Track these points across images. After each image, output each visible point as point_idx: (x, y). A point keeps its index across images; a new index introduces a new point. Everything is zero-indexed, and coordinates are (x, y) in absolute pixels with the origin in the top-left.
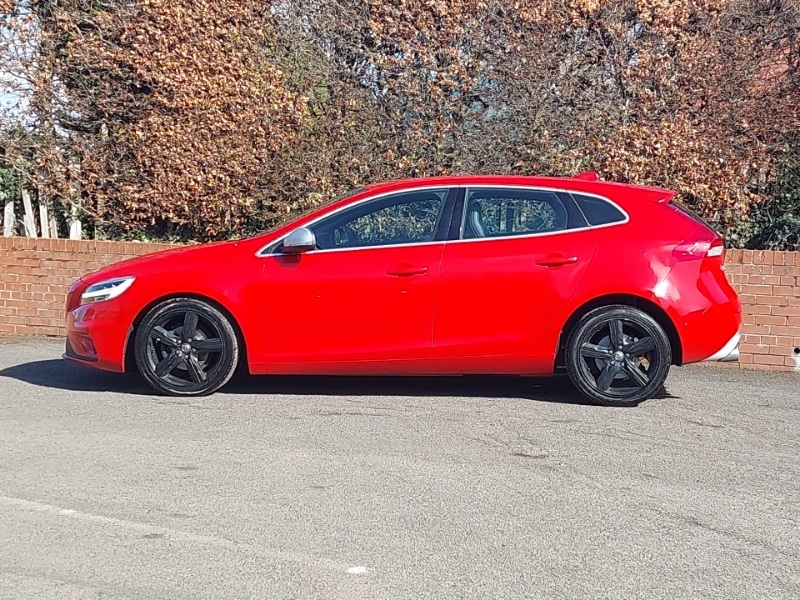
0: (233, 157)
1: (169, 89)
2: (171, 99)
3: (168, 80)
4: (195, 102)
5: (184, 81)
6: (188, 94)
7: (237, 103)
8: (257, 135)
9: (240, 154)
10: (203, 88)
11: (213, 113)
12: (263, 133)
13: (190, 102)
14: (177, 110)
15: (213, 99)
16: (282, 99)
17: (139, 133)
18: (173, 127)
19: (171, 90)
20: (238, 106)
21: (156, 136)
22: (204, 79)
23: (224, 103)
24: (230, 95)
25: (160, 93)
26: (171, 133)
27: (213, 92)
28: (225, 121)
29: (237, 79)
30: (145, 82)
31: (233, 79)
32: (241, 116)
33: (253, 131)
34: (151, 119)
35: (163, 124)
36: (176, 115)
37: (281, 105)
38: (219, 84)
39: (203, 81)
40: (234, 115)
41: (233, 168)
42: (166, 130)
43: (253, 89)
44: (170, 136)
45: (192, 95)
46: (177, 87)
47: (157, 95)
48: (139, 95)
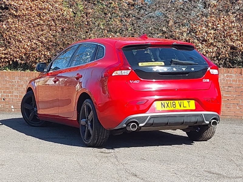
0: (42, 35)
1: (16, 8)
2: (16, 11)
3: (15, 4)
4: (26, 13)
5: (22, 4)
6: (23, 9)
7: (43, 12)
8: (51, 26)
9: (45, 33)
10: (29, 7)
11: (33, 17)
12: (54, 24)
13: (24, 13)
14: (19, 16)
15: (33, 11)
16: (61, 10)
17: (4, 26)
18: (17, 23)
19: (17, 8)
20: (44, 14)
21: (11, 27)
22: (30, 3)
23: (38, 13)
24: (40, 9)
25: (12, 9)
26: (17, 26)
27: (33, 8)
28: (38, 20)
29: (43, 3)
30: (6, 5)
31: (42, 3)
32: (45, 18)
33: (50, 24)
34: (9, 20)
35: (14, 22)
36: (19, 18)
37: (61, 13)
38: (36, 5)
39: (29, 4)
40: (42, 17)
41: (42, 39)
42: (15, 24)
43: (50, 6)
44: (16, 27)
45: (25, 10)
46: (19, 7)
47: (11, 10)
48: (4, 10)
